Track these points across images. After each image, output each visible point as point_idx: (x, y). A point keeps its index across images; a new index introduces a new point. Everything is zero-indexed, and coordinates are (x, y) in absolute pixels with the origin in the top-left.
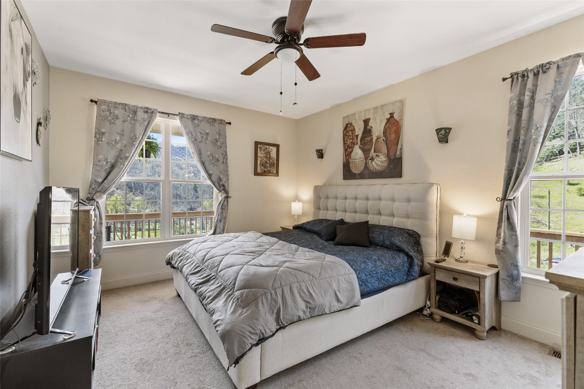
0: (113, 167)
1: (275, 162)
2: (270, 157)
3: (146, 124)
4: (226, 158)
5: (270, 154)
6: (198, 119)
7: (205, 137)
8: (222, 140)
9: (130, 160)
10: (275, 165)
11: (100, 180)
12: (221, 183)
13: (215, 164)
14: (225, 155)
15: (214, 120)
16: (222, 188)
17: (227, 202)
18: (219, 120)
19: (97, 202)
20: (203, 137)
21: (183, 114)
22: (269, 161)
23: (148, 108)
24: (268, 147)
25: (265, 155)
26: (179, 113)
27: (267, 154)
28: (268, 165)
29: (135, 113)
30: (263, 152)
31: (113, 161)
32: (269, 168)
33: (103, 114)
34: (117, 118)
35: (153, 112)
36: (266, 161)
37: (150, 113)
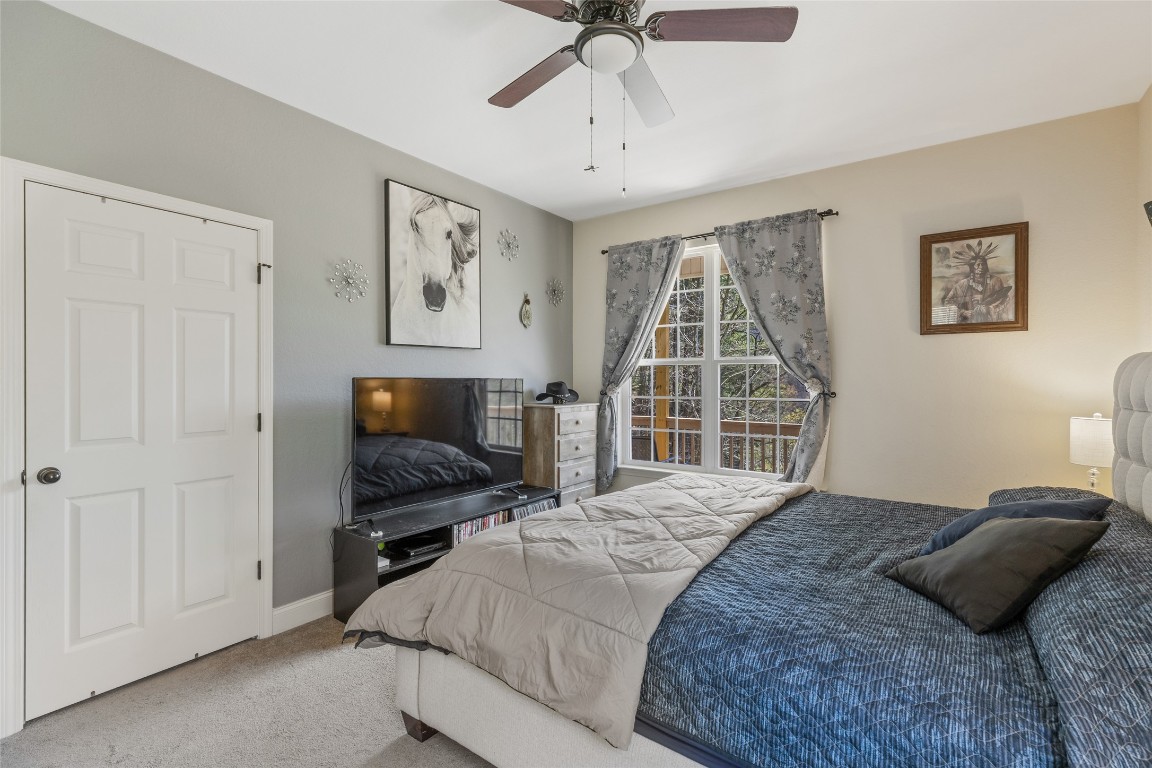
0: (626, 342)
1: (1012, 283)
2: (985, 269)
3: (664, 265)
4: (820, 299)
5: (984, 262)
6: (752, 229)
7: (766, 262)
8: (808, 259)
9: (644, 330)
10: (1011, 293)
11: (611, 365)
12: (805, 361)
13: (790, 317)
14: (817, 295)
15: (788, 217)
16: (809, 374)
17: (826, 405)
18: (800, 214)
19: (610, 398)
20: (762, 264)
21: (723, 228)
22: (983, 284)
23: (666, 238)
24: (974, 242)
25: (967, 268)
26: (716, 229)
27: (971, 266)
28: (978, 297)
29: (650, 251)
30: (953, 262)
31: (626, 335)
32: (983, 309)
33: (614, 266)
34: (629, 267)
35: (674, 242)
36: (970, 287)
37: (670, 245)
